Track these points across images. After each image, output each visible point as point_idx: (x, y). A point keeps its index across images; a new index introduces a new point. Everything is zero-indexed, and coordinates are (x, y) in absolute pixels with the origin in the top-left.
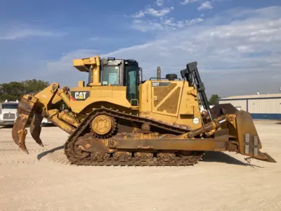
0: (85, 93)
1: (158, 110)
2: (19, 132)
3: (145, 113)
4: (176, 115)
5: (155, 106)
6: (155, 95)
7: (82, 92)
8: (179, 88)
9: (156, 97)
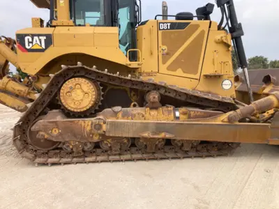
0: (43, 38)
1: (169, 68)
3: (149, 74)
4: (197, 76)
5: (164, 63)
6: (163, 44)
7: (39, 36)
8: (203, 32)
9: (165, 47)
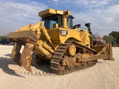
2: (27, 58)
7: (65, 31)
8: (86, 33)
